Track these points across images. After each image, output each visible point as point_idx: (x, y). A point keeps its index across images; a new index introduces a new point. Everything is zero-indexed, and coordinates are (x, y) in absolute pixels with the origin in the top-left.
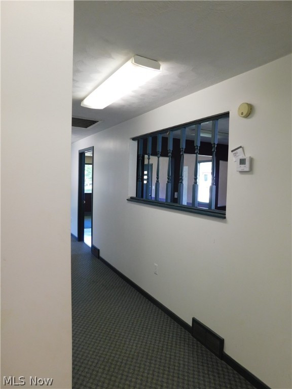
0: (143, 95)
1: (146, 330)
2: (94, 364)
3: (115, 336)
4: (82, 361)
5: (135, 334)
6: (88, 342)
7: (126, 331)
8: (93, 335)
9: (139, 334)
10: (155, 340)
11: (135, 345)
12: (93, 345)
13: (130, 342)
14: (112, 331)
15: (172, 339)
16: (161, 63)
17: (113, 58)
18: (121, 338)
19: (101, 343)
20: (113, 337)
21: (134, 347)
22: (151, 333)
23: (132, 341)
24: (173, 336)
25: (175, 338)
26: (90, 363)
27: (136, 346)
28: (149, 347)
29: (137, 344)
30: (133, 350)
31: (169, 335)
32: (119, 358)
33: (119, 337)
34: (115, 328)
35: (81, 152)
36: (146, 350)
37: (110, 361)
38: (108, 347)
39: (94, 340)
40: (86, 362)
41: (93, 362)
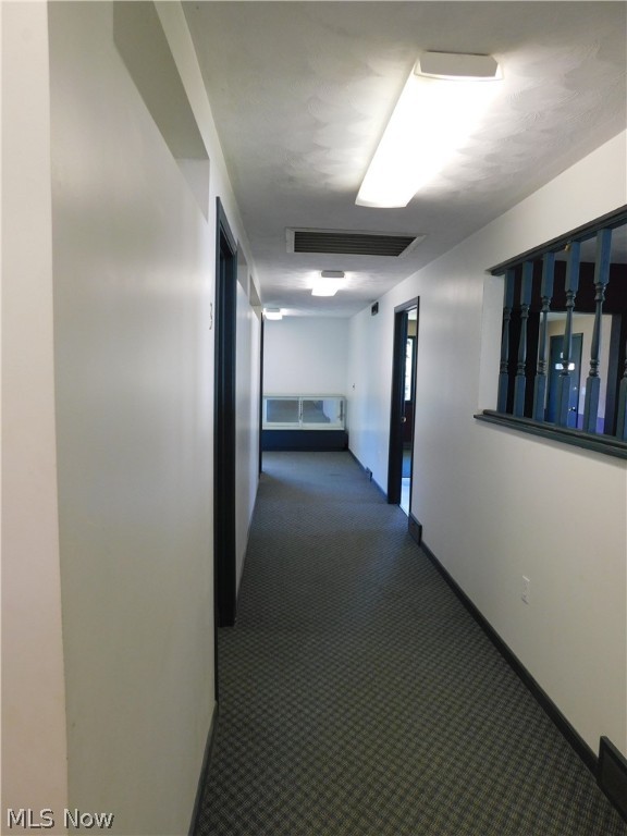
0: (491, 158)
1: (476, 733)
2: (333, 776)
3: (399, 727)
4: (311, 759)
5: (447, 734)
6: (338, 724)
7: (427, 720)
8: (353, 710)
9: (454, 738)
10: (493, 764)
11: (437, 760)
12: (346, 733)
13: (427, 750)
14: (395, 713)
15: (539, 774)
16: (496, 57)
17: (378, 75)
18: (409, 735)
19: (364, 732)
20: (393, 726)
21: (434, 766)
22: (488, 743)
23: (434, 750)
24: (542, 768)
25: (547, 775)
26: (326, 770)
27: (440, 765)
28: (472, 776)
29: (444, 759)
30: (430, 772)
31: (532, 763)
32: (390, 780)
33: (407, 731)
34: (405, 709)
35: (398, 311)
36: (462, 783)
37: (369, 779)
38: (375, 747)
39: (350, 723)
40: (318, 764)
41: (332, 770)
